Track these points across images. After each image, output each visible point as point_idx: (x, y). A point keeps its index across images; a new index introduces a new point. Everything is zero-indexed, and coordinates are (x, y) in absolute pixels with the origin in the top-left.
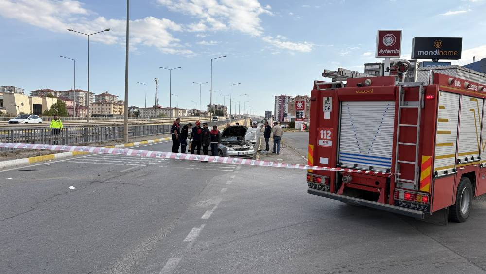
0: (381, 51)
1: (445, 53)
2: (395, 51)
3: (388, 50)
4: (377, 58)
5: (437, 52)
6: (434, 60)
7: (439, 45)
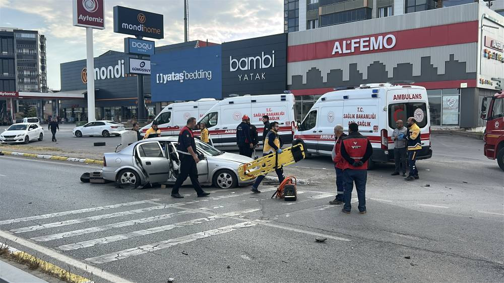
0: (81, 17)
1: (149, 31)
2: (98, 20)
3: (89, 17)
4: (76, 26)
5: (140, 28)
6: (138, 37)
7: (142, 19)
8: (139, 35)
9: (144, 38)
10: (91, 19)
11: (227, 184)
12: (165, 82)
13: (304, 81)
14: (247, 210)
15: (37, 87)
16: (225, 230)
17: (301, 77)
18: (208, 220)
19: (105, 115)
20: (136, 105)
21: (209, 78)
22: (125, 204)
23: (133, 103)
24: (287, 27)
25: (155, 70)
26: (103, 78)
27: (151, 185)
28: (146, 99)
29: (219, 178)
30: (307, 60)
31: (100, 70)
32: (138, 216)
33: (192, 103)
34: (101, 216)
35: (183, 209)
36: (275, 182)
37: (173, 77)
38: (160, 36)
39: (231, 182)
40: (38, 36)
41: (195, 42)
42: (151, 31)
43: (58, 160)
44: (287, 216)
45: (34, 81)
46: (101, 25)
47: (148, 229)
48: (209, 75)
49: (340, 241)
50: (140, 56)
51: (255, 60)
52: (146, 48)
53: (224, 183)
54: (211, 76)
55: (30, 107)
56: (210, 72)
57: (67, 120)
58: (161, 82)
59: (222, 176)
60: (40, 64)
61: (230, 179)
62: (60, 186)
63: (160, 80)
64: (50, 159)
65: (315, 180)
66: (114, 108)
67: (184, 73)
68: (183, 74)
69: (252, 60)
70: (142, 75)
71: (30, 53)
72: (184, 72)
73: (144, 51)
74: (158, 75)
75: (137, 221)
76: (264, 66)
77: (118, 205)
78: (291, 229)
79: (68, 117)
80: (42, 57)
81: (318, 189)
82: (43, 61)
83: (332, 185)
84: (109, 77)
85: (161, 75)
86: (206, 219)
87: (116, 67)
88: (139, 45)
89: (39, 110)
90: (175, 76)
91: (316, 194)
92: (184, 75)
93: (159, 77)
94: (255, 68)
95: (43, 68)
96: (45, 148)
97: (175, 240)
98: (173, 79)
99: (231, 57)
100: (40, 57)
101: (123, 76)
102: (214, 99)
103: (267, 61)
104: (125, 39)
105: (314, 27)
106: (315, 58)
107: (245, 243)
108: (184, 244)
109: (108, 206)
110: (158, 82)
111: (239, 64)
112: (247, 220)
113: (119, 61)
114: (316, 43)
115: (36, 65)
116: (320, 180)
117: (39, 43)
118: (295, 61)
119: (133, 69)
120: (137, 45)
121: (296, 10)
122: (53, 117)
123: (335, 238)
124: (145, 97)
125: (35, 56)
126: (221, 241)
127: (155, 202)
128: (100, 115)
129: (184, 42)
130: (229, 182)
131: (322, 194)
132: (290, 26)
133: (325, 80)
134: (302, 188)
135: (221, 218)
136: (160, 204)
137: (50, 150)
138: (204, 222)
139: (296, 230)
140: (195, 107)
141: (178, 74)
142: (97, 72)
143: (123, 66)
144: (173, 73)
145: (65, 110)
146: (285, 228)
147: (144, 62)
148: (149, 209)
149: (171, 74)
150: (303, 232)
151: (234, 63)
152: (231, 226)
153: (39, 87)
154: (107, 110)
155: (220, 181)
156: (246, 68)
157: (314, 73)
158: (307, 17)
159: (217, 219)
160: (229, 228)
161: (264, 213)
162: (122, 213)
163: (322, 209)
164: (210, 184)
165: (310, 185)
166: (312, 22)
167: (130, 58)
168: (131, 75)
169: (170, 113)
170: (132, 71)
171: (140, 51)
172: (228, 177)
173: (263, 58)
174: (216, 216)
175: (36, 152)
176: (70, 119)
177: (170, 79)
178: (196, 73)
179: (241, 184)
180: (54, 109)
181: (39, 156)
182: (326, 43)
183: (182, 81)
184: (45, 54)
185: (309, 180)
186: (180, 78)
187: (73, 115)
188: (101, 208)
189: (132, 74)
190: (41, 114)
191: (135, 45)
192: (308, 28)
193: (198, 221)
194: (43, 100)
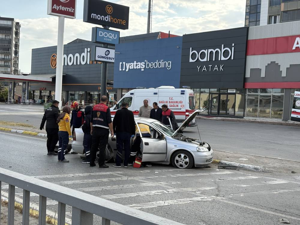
0: (55, 7)
1: (115, 21)
2: (70, 10)
3: (62, 6)
4: (50, 14)
5: (108, 19)
6: (105, 27)
7: (109, 10)
8: (106, 25)
9: (111, 28)
10: (63, 9)
11: (183, 164)
12: (127, 70)
13: (263, 75)
14: (203, 187)
15: (9, 70)
16: (184, 201)
17: (259, 70)
18: (167, 192)
19: (69, 99)
20: (99, 91)
21: (169, 68)
22: (92, 174)
23: (95, 88)
24: (248, 21)
25: (118, 58)
26: (70, 64)
27: (115, 160)
28: (109, 85)
29: (177, 158)
30: (267, 53)
31: (67, 57)
32: (105, 184)
33: (152, 90)
34: (73, 182)
35: (144, 181)
36: (230, 166)
37: (135, 66)
38: (125, 27)
39: (187, 162)
40: (14, 22)
41: (157, 34)
42: (117, 22)
43: (30, 135)
44: (241, 195)
45: (7, 64)
46: (72, 14)
47: (114, 195)
48: (169, 65)
49: (292, 219)
50: (106, 45)
51: (214, 52)
52: (111, 37)
53: (181, 163)
54: (170, 66)
55: (2, 88)
56: (170, 62)
57: (35, 101)
58: (124, 70)
59: (180, 156)
60: (14, 49)
61: (187, 160)
62: (34, 156)
63: (122, 68)
64: (22, 134)
65: (270, 168)
66: (78, 92)
67: (146, 63)
68: (144, 63)
69: (211, 52)
70: (106, 63)
71: (5, 38)
72: (145, 61)
73: (109, 41)
74: (121, 63)
75: (104, 188)
76: (223, 58)
77: (86, 174)
78: (245, 206)
79: (35, 99)
80: (16, 42)
81: (272, 176)
82: (17, 46)
83: (287, 173)
84: (75, 64)
85: (124, 63)
86: (165, 191)
87: (83, 54)
88: (106, 35)
89: (10, 91)
90: (136, 65)
91: (270, 180)
92: (145, 65)
93: (122, 65)
94: (214, 60)
95: (16, 53)
96: (18, 124)
97: (138, 205)
98: (135, 68)
99: (191, 48)
100: (14, 42)
101: (88, 63)
102: (173, 87)
103: (226, 54)
104: (93, 28)
105: (275, 22)
106: (276, 52)
107: (201, 213)
108: (147, 208)
109: (78, 174)
110: (120, 70)
111: (198, 56)
112: (203, 195)
113: (86, 49)
114: (277, 38)
115: (10, 50)
116: (274, 168)
117: (14, 29)
118: (254, 54)
119: (99, 57)
120: (103, 34)
121: (258, 6)
122: (22, 98)
123: (287, 217)
124: (108, 84)
125: (10, 41)
126: (179, 209)
127: (118, 174)
128: (65, 98)
129: (146, 33)
130: (186, 163)
131: (276, 180)
132: (251, 20)
133: (284, 74)
134: (256, 173)
135: (179, 192)
136: (123, 176)
137: (22, 125)
138: (164, 193)
139: (249, 207)
140: (155, 94)
141: (139, 63)
142: (65, 58)
143: (89, 53)
144: (135, 62)
145: (34, 92)
146: (239, 205)
147: (108, 51)
148: (114, 179)
149: (133, 62)
150: (257, 209)
151: (194, 54)
152: (188, 199)
153: (11, 69)
154: (71, 95)
155: (177, 161)
156: (205, 60)
157: (273, 67)
158: (269, 13)
159: (175, 192)
160: (187, 200)
161: (219, 191)
162: (90, 180)
163: (276, 193)
164: (168, 163)
165: (264, 172)
166: (273, 18)
167: (96, 46)
168: (95, 62)
169: (131, 98)
170: (97, 59)
171: (106, 40)
172: (185, 157)
173: (223, 51)
174: (174, 190)
175: (9, 127)
176: (38, 100)
177: (132, 68)
178: (157, 63)
179: (197, 165)
180: (24, 91)
181: (13, 130)
182: (287, 38)
183: (142, 70)
184: (18, 40)
185: (264, 167)
186: (142, 67)
187: (41, 97)
188: (72, 175)
189: (97, 61)
190: (12, 95)
191: (102, 34)
192: (269, 22)
193: (158, 192)
194: (15, 82)
